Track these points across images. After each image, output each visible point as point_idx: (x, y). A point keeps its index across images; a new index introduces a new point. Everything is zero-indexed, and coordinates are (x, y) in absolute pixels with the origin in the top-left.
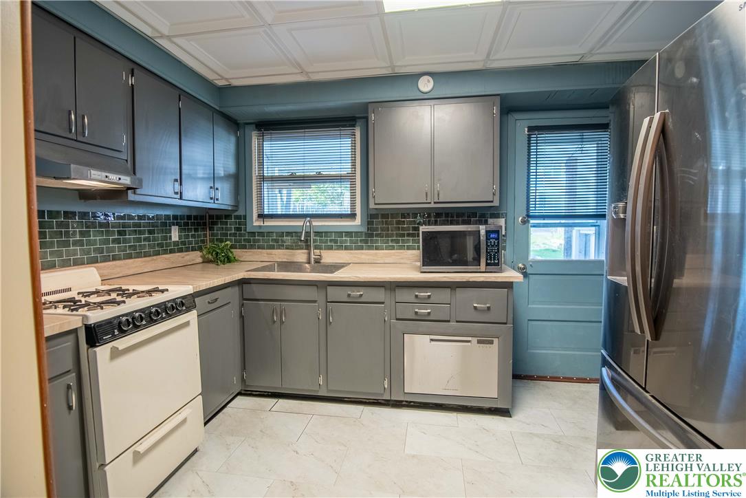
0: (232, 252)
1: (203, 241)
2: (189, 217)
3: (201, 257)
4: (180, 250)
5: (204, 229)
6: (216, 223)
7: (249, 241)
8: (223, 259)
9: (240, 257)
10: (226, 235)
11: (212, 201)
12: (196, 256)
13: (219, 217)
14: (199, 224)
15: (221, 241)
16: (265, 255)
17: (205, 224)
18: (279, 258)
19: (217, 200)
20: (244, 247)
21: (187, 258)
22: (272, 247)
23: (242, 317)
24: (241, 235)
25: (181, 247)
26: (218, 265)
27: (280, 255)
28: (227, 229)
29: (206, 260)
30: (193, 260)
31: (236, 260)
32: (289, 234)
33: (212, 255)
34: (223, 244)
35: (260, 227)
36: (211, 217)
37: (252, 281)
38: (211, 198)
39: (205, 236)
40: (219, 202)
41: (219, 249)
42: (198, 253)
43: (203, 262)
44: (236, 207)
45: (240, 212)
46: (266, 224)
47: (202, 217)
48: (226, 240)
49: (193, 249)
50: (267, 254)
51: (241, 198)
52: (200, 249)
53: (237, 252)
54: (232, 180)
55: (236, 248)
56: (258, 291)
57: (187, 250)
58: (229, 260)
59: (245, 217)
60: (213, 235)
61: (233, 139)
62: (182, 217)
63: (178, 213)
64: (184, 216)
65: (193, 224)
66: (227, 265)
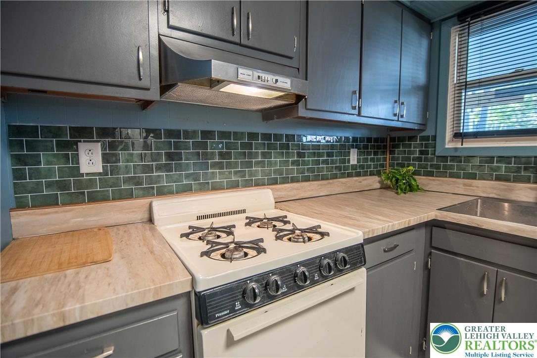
0: (415, 180)
1: (382, 166)
2: (369, 140)
3: (380, 182)
4: (358, 175)
5: (384, 153)
6: (398, 146)
7: (438, 167)
8: (404, 187)
9: (423, 185)
10: (408, 159)
11: (396, 118)
12: (374, 182)
13: (401, 139)
14: (378, 147)
15: (403, 166)
16: (461, 186)
17: (385, 147)
18: (484, 192)
19: (402, 116)
20: (430, 174)
21: (364, 183)
22: (473, 177)
23: (428, 271)
24: (426, 160)
25: (360, 171)
26: (397, 193)
27: (485, 188)
28: (410, 153)
29: (384, 186)
30: (370, 185)
31: (418, 189)
32: (501, 159)
33: (391, 181)
34: (405, 170)
35: (456, 149)
36: (393, 139)
37: (446, 225)
38: (395, 115)
39: (385, 159)
40: (404, 119)
41: (400, 175)
42: (377, 178)
43: (381, 188)
44: (424, 125)
45: (429, 132)
46: (465, 145)
47: (383, 140)
48: (409, 165)
49: (372, 174)
50: (465, 185)
51: (430, 115)
52: (379, 174)
53: (421, 180)
54: (421, 93)
55: (420, 175)
56: (455, 241)
57: (365, 174)
58: (411, 188)
59: (434, 138)
60: (393, 159)
61: (425, 43)
62: (362, 140)
63: (359, 134)
64: (364, 138)
65: (373, 147)
66: (409, 195)
